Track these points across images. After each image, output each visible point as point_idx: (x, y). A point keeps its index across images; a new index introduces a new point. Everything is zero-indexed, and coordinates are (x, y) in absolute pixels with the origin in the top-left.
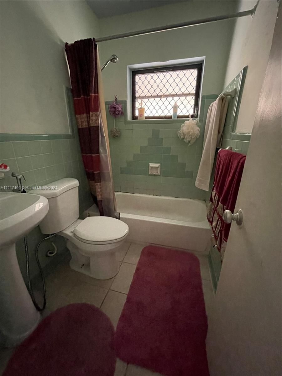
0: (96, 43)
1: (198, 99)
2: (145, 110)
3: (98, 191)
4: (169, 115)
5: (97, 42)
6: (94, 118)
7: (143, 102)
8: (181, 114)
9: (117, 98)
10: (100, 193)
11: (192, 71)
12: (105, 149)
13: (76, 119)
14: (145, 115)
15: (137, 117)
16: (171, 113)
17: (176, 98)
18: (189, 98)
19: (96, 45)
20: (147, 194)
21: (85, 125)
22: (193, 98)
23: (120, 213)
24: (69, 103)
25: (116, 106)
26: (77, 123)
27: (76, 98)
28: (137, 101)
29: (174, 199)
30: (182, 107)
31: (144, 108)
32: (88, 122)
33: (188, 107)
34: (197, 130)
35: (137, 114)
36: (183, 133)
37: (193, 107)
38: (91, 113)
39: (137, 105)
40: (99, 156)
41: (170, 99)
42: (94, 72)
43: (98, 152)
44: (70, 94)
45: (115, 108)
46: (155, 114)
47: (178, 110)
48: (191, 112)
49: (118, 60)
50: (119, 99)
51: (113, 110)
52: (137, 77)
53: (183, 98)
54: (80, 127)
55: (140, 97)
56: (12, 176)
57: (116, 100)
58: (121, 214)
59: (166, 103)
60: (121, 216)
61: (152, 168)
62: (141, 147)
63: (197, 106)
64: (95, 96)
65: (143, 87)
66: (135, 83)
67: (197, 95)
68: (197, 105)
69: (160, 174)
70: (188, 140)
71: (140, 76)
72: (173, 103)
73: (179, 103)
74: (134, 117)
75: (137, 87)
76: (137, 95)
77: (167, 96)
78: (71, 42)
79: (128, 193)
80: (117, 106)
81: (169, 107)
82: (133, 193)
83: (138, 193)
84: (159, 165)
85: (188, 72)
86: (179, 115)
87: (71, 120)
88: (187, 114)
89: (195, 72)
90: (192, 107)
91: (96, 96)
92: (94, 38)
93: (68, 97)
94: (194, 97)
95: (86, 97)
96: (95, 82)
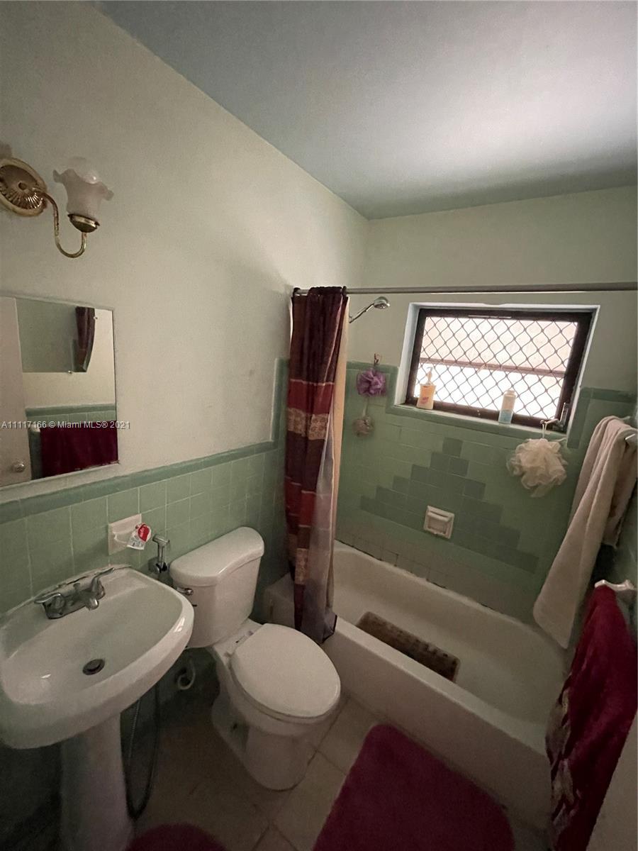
0: (348, 295)
1: (574, 388)
2: (436, 390)
3: (299, 565)
4: (492, 408)
5: (348, 293)
6: (318, 424)
7: (433, 372)
8: (523, 413)
9: (378, 361)
10: (306, 556)
11: (562, 324)
12: (328, 485)
13: (288, 414)
14: (436, 398)
15: (417, 399)
16: (497, 406)
17: (515, 376)
18: (549, 381)
19: (346, 300)
20: (411, 572)
21: (300, 429)
22: (558, 382)
23: (336, 617)
24: (279, 387)
25: (372, 378)
26: (288, 420)
27: (293, 380)
28: (422, 366)
29: (476, 606)
30: (527, 397)
31: (435, 387)
32: (307, 428)
33: (544, 400)
34: (557, 468)
35: (417, 393)
36: (521, 467)
37: (557, 402)
38: (314, 417)
39: (421, 374)
40: (314, 496)
41: (499, 374)
42: (333, 348)
43: (313, 487)
44: (286, 369)
45: (369, 382)
46: (456, 399)
47: (517, 402)
48: (550, 413)
49: (388, 305)
50: (383, 362)
51: (365, 386)
52: (429, 322)
53: (531, 378)
54: (291, 429)
55: (429, 360)
56: (153, 540)
57: (376, 364)
58: (338, 618)
59: (489, 383)
60: (336, 628)
61: (431, 519)
62: (414, 466)
63: (569, 402)
64: (327, 386)
65: (438, 343)
66: (423, 332)
67: (571, 376)
68: (570, 399)
69: (449, 537)
70: (531, 484)
71: (435, 319)
72: (505, 386)
73: (520, 388)
74: (409, 400)
75: (425, 341)
76: (423, 355)
77: (492, 367)
78: (305, 287)
79: (368, 554)
80: (376, 379)
81: (495, 393)
82: (381, 560)
83: (389, 561)
84: (451, 518)
85: (551, 327)
86: (518, 413)
87: (277, 417)
88: (540, 416)
89: (571, 329)
90: (553, 401)
91: (330, 385)
92: (344, 287)
93: (281, 372)
94: (562, 382)
95: (311, 383)
96: (331, 364)
